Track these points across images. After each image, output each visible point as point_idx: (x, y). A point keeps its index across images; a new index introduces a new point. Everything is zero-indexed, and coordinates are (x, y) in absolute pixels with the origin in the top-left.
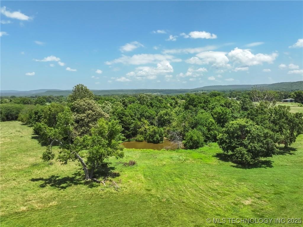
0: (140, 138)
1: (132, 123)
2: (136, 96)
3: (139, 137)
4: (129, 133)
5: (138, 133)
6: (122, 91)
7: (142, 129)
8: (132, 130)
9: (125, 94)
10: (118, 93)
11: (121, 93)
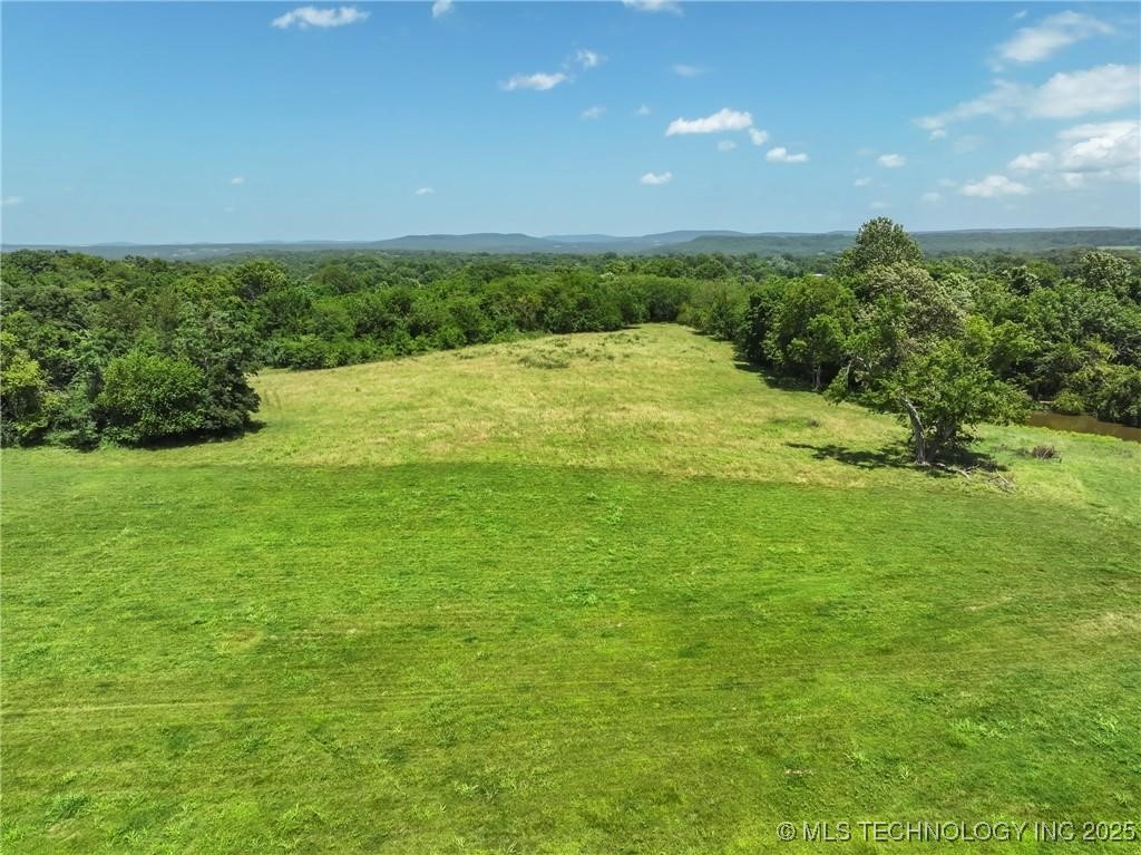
0: (1069, 404)
1: (1048, 350)
2: (1053, 260)
3: (1065, 398)
4: (1031, 382)
5: (1066, 386)
6: (988, 236)
7: (1083, 375)
8: (1043, 373)
9: (999, 250)
10: (966, 247)
11: (982, 247)
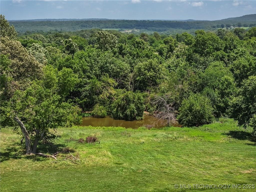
0: (100, 112)
1: (86, 84)
5: (97, 103)
7: (104, 95)
